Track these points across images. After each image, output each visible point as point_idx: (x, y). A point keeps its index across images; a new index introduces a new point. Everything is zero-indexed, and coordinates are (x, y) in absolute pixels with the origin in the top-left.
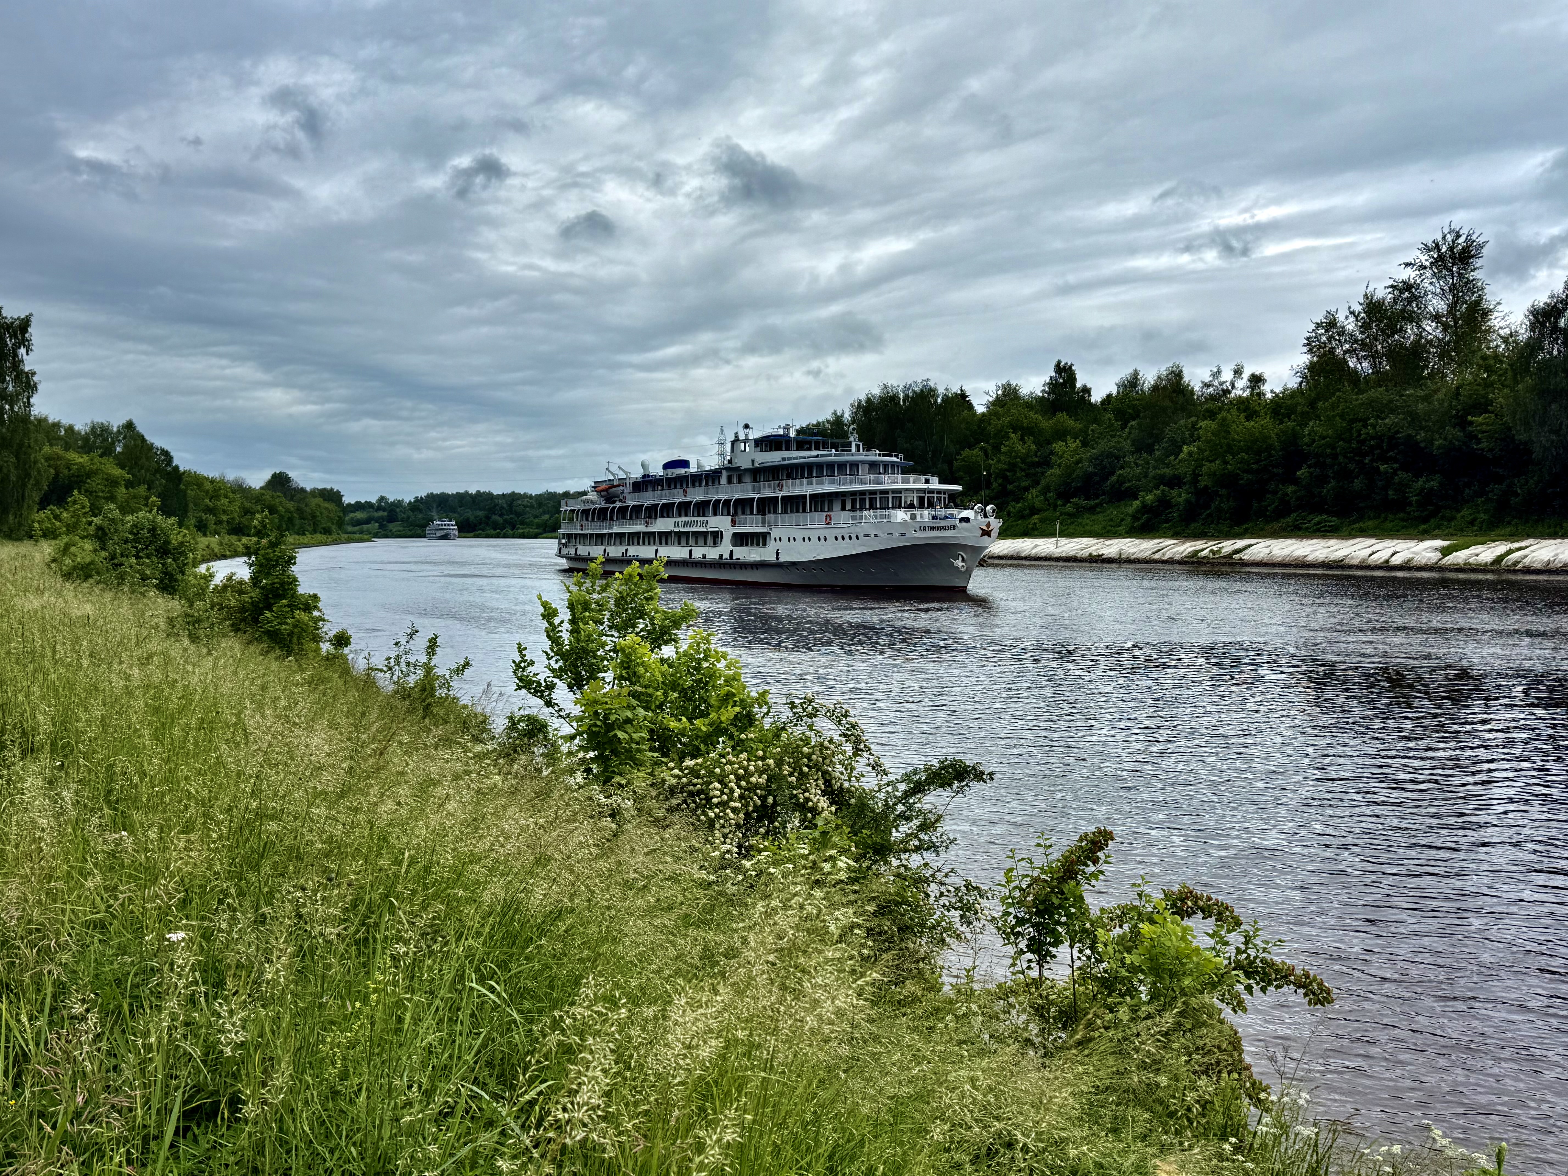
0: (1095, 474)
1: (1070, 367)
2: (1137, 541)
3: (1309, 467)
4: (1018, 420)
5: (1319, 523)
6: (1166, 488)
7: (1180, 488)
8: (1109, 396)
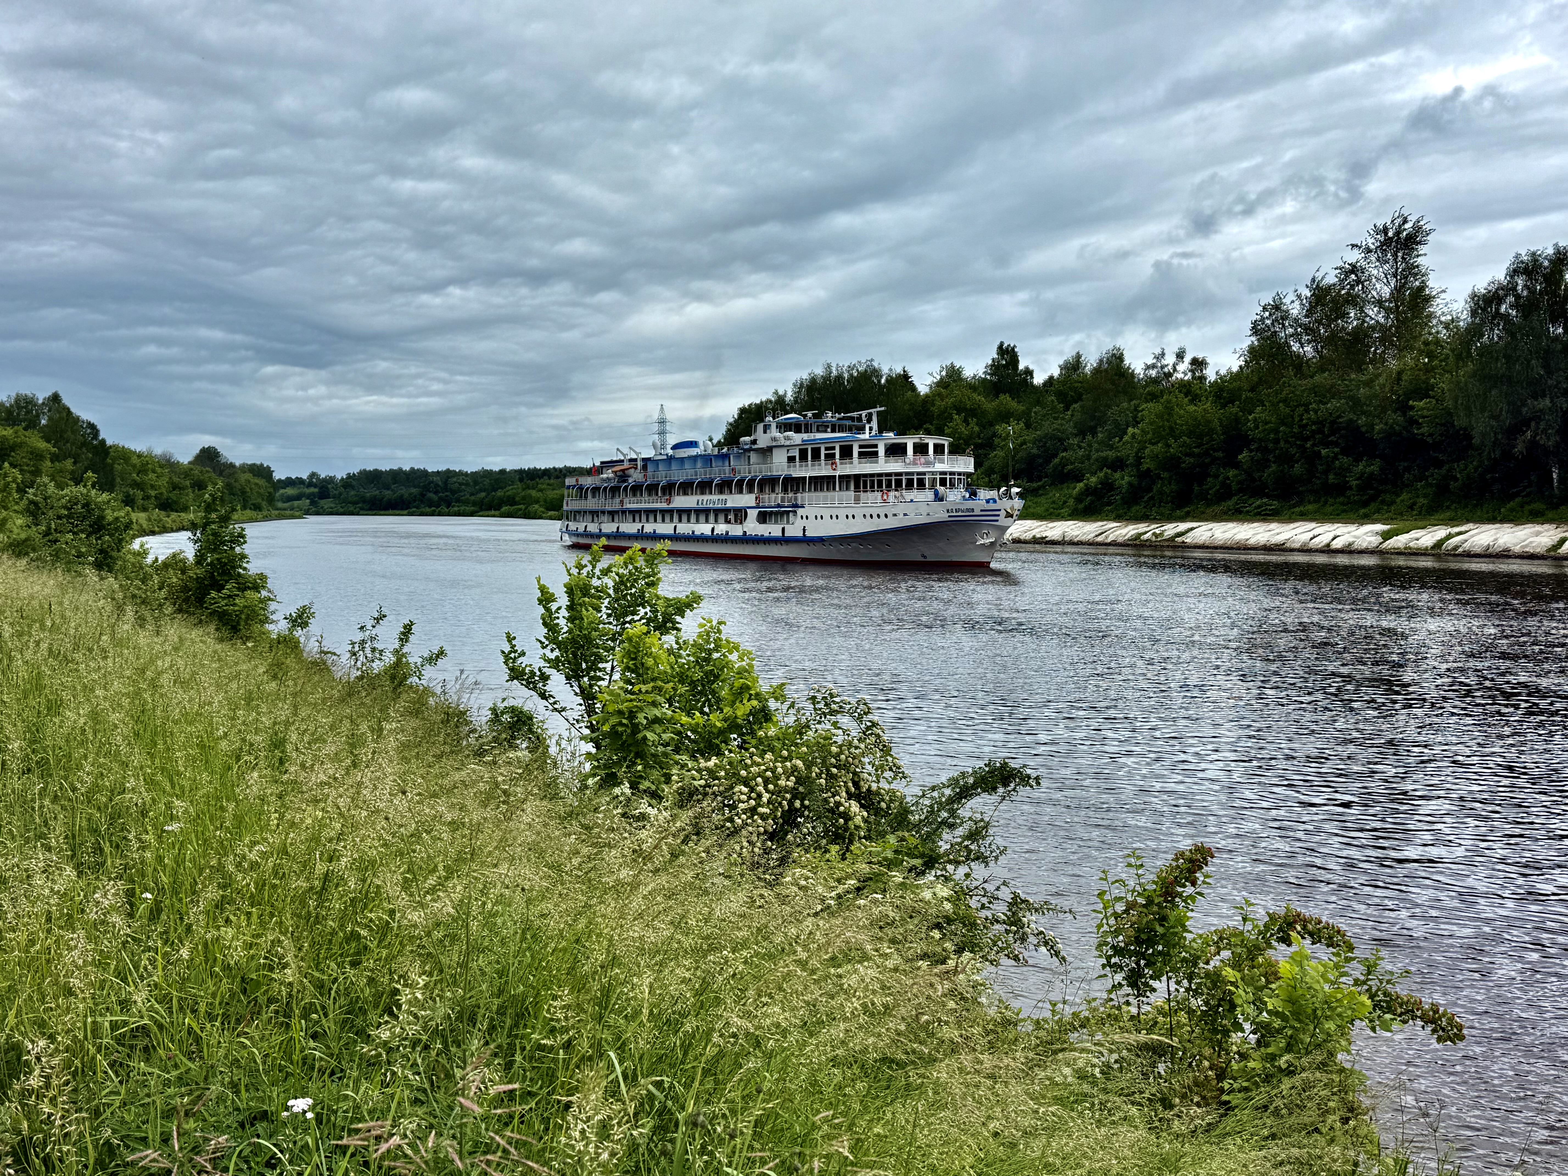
0: (1038, 456)
1: (1013, 349)
2: (1081, 524)
3: (1251, 451)
4: (961, 401)
5: (1259, 507)
6: (1109, 471)
7: (1123, 470)
8: (1051, 378)
